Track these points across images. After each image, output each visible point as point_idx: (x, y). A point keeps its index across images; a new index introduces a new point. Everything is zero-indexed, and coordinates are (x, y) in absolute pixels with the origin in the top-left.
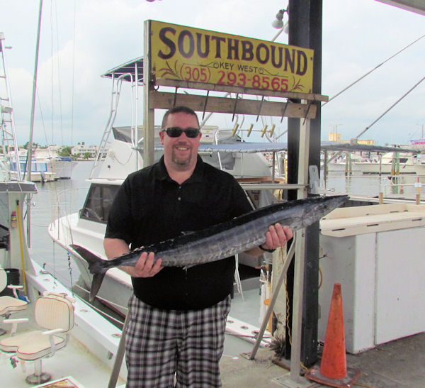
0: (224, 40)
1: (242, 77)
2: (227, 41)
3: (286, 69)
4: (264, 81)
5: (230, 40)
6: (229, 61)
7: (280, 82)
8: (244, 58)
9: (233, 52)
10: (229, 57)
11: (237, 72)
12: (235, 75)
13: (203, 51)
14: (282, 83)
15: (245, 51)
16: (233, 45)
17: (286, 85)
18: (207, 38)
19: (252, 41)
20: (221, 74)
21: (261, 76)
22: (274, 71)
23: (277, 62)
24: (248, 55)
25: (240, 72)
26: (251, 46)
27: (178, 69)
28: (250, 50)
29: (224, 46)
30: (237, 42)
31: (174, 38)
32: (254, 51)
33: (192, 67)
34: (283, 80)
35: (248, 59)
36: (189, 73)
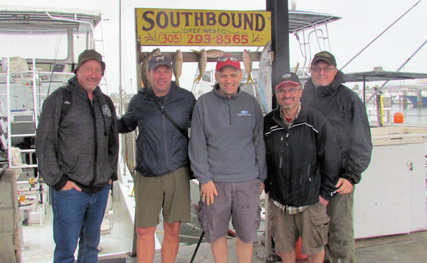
0: (191, 14)
1: (207, 37)
2: (194, 14)
3: (245, 28)
4: (226, 38)
5: (196, 14)
6: (196, 27)
7: (240, 38)
8: (208, 24)
9: (199, 21)
10: (196, 24)
11: (203, 35)
12: (201, 37)
13: (175, 22)
14: (243, 38)
15: (209, 19)
16: (199, 16)
17: (247, 40)
18: (178, 14)
19: (215, 12)
20: (190, 37)
21: (223, 35)
22: (235, 30)
23: (237, 24)
24: (211, 22)
25: (206, 33)
26: (214, 16)
27: (157, 36)
28: (213, 19)
29: (192, 18)
30: (202, 14)
31: (153, 18)
32: (217, 19)
33: (167, 35)
34: (242, 36)
35: (211, 25)
36: (165, 38)
